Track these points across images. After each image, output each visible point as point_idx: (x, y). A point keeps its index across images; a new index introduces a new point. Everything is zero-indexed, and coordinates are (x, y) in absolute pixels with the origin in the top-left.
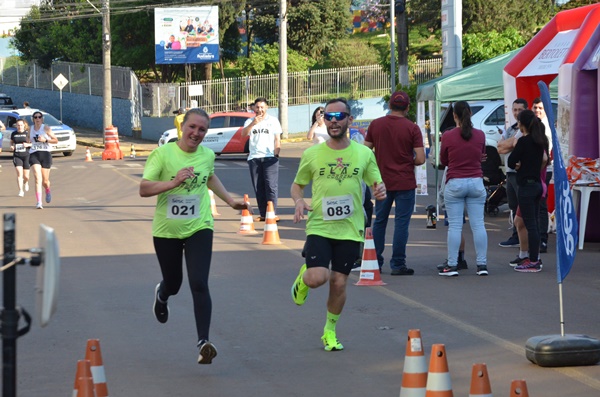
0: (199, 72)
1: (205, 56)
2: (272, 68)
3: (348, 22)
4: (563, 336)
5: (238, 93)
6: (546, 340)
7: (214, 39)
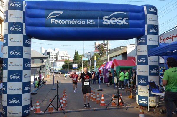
0: (76, 69)
1: (76, 68)
2: (82, 69)
3: (87, 65)
4: (100, 89)
5: (79, 71)
6: (98, 89)
7: (77, 67)
